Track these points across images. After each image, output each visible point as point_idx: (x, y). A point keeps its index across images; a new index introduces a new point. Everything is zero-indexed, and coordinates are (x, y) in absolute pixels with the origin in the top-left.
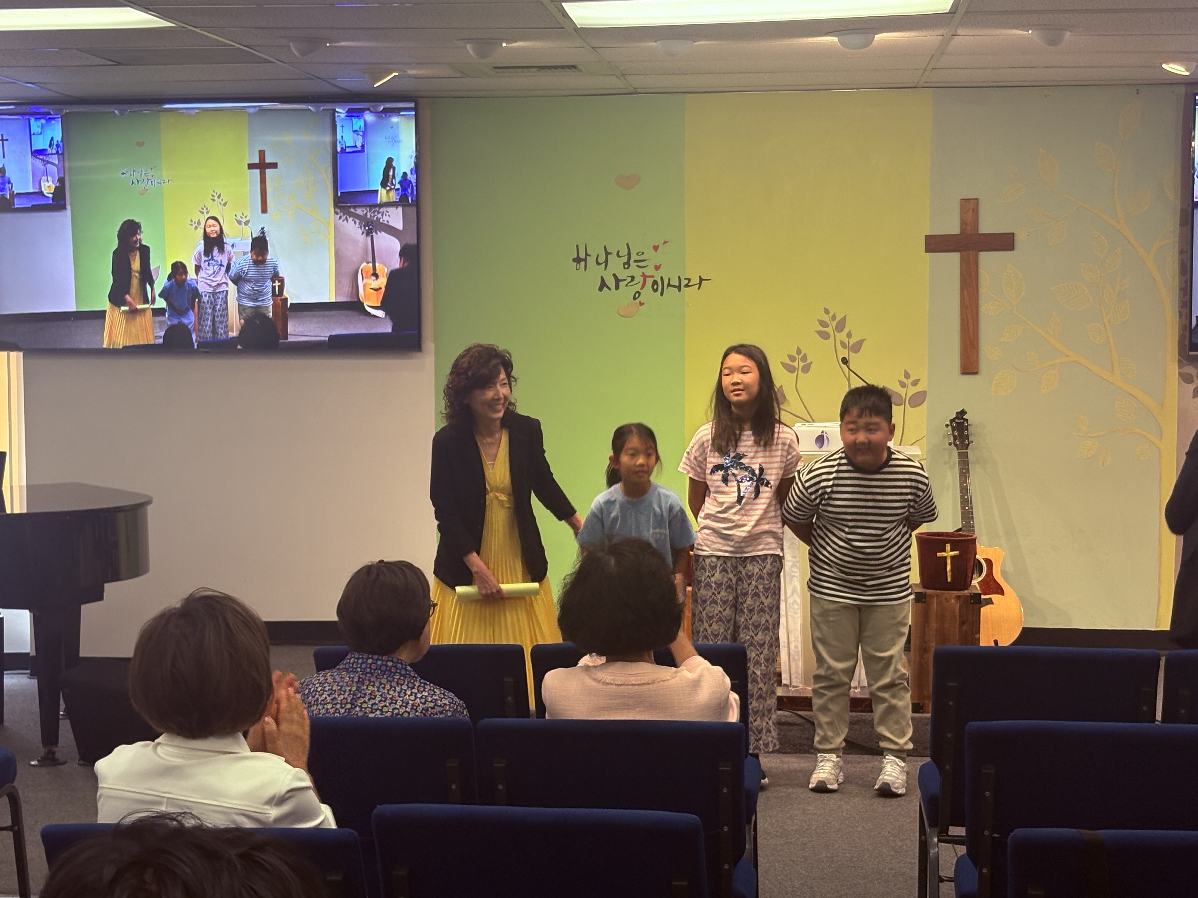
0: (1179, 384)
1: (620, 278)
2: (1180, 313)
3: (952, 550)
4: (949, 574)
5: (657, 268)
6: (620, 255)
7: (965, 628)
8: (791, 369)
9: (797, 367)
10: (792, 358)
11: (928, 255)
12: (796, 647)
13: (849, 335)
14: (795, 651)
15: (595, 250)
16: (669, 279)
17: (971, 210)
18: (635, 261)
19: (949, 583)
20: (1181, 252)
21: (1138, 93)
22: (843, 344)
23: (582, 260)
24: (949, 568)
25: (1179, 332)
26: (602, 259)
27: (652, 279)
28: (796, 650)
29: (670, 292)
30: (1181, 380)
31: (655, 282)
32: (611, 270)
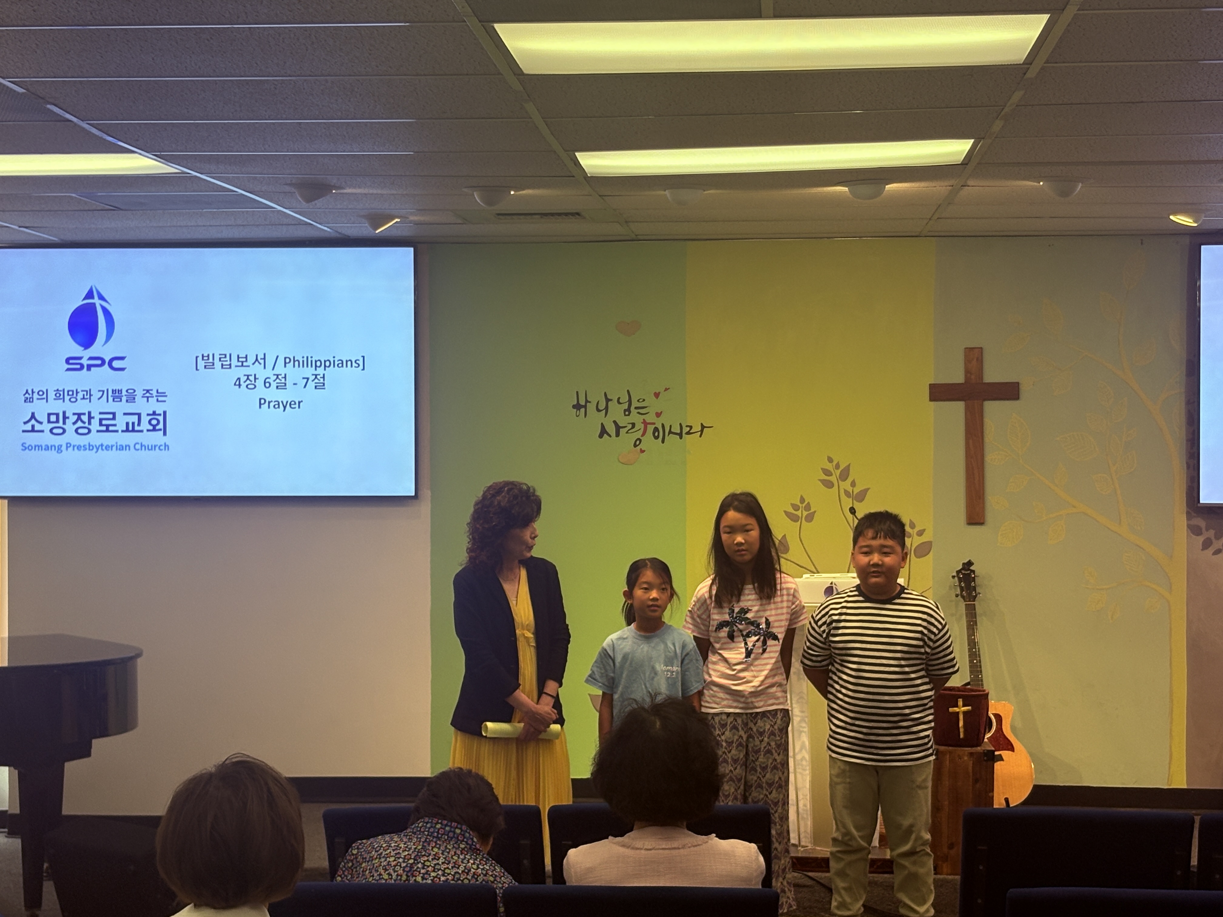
0: (1187, 536)
1: (621, 425)
2: (1187, 463)
3: (964, 706)
4: (962, 730)
5: (658, 415)
6: (621, 401)
7: (978, 786)
8: (794, 518)
9: (800, 516)
10: (796, 507)
11: (932, 403)
12: (805, 805)
13: (853, 484)
14: (804, 810)
15: (596, 397)
16: (671, 426)
17: (975, 360)
18: (636, 408)
19: (962, 739)
20: (1188, 403)
21: (1142, 243)
22: (847, 494)
23: (582, 406)
24: (961, 724)
25: (1187, 483)
26: (602, 406)
27: (654, 426)
28: (805, 808)
29: (672, 439)
30: (1190, 532)
31: (656, 430)
32: (611, 417)
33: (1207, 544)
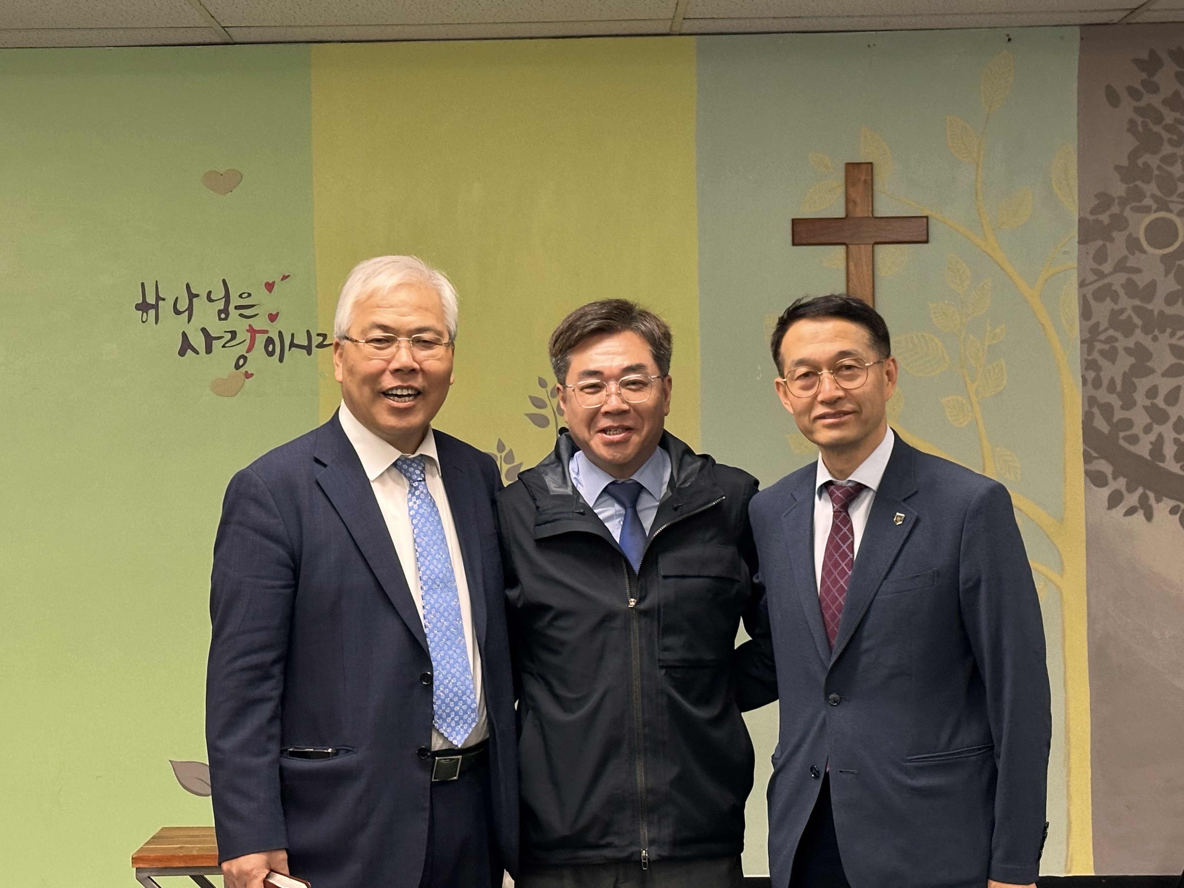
0: (1085, 487)
1: (213, 335)
6: (213, 297)
15: (173, 291)
16: (293, 335)
18: (237, 308)
20: (1082, 284)
21: (1009, 40)
23: (152, 306)
26: (183, 305)
27: (266, 336)
29: (293, 356)
30: (1089, 481)
31: (270, 341)
32: (199, 321)
33: (1115, 500)
